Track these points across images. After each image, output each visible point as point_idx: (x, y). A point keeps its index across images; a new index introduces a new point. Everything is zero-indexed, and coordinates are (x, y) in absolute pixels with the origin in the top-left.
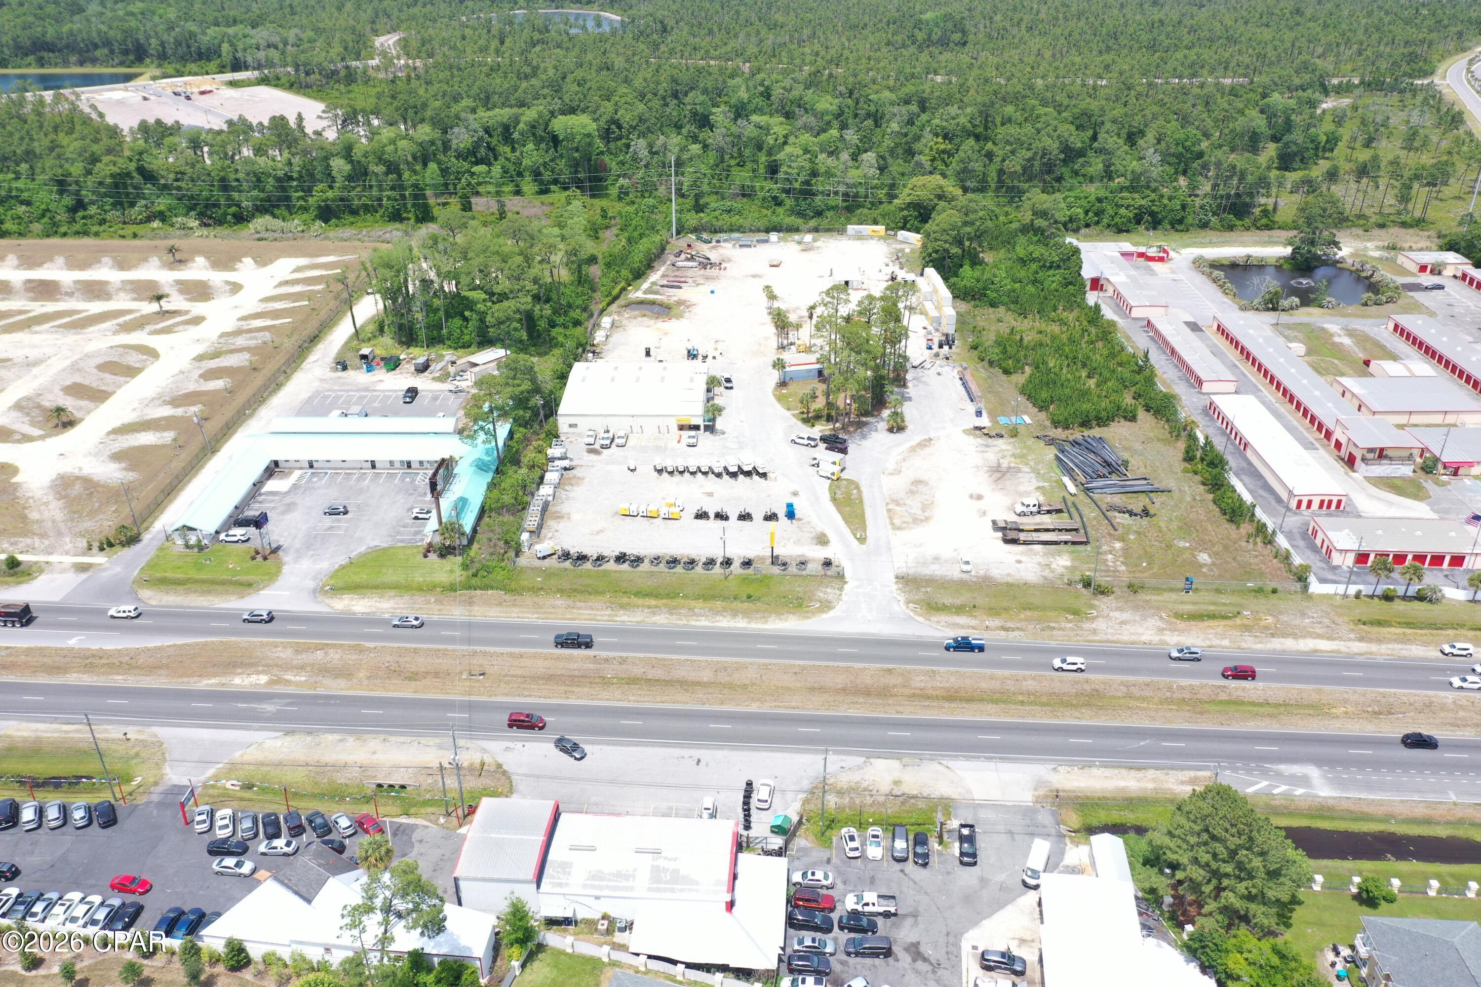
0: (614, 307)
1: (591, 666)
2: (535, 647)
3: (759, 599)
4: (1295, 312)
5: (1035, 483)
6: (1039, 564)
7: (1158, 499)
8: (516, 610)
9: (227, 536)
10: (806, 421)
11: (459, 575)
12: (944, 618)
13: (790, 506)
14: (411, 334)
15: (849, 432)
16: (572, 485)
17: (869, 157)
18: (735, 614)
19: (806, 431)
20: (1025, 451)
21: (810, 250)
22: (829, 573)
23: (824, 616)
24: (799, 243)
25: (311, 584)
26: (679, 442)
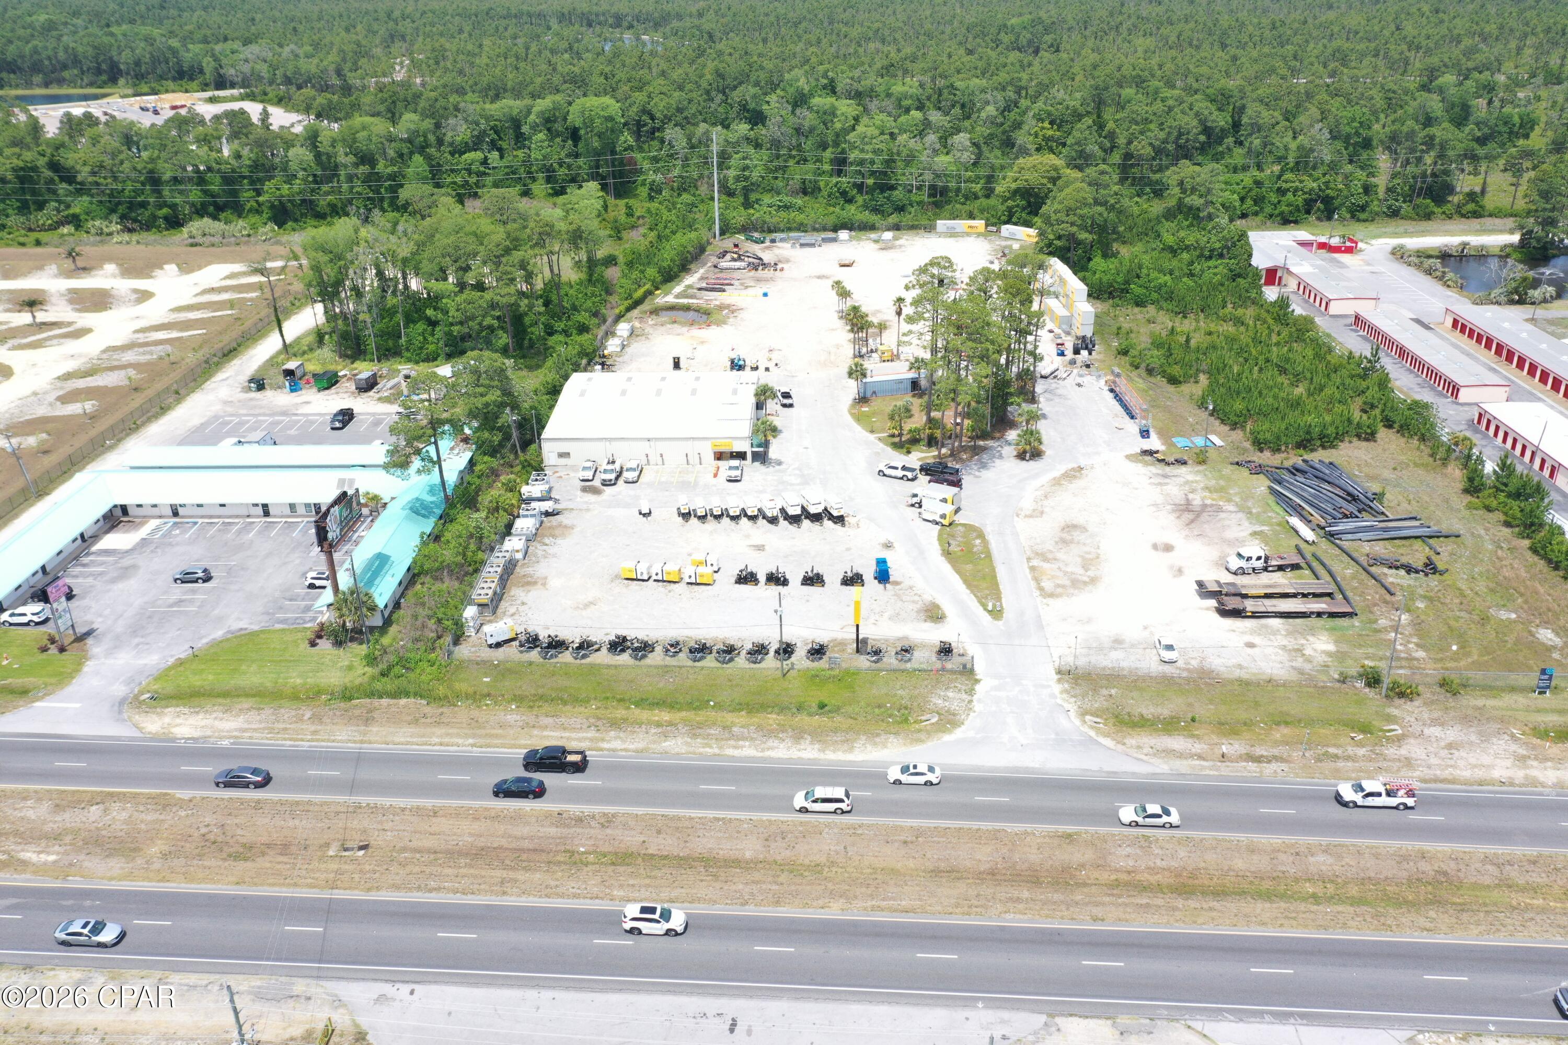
0: (635, 312)
1: (553, 831)
2: (460, 797)
3: (837, 709)
4: (1549, 305)
5: (1247, 527)
6: (1284, 648)
7: (1445, 548)
8: (439, 731)
9: (12, 615)
10: (898, 446)
11: (362, 673)
12: (1148, 740)
13: (881, 562)
14: (358, 345)
15: (962, 461)
16: (554, 536)
17: (962, 139)
18: (798, 735)
19: (899, 459)
20: (1222, 483)
21: (891, 248)
22: (949, 666)
23: (947, 738)
24: (876, 241)
25: (120, 690)
26: (715, 475)
